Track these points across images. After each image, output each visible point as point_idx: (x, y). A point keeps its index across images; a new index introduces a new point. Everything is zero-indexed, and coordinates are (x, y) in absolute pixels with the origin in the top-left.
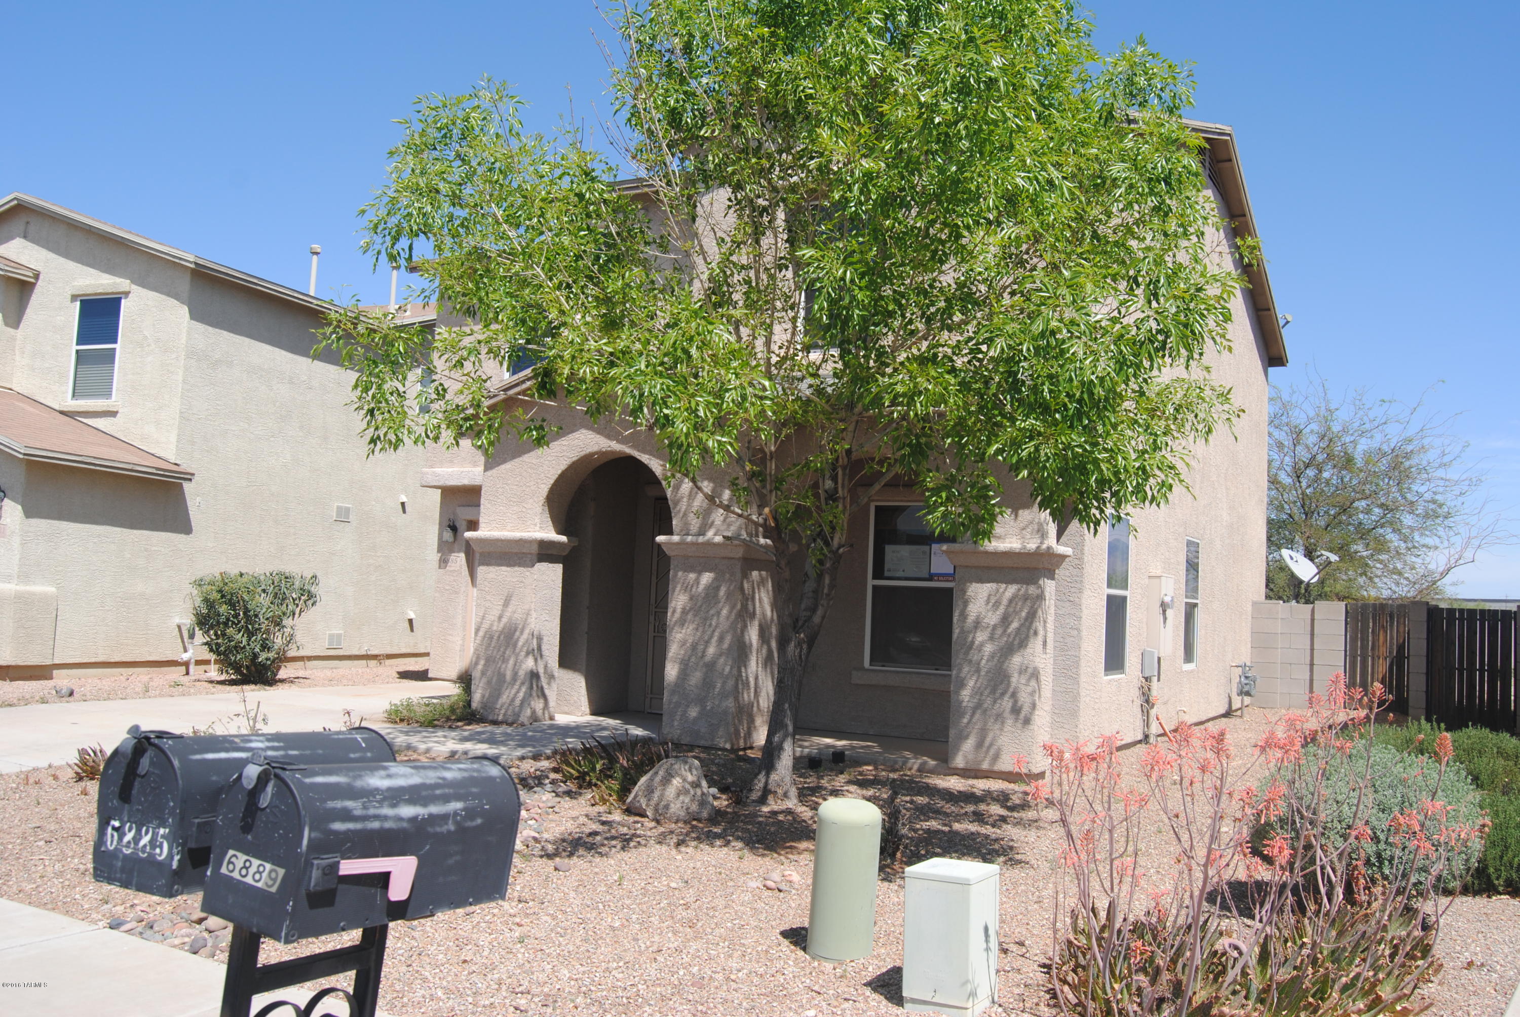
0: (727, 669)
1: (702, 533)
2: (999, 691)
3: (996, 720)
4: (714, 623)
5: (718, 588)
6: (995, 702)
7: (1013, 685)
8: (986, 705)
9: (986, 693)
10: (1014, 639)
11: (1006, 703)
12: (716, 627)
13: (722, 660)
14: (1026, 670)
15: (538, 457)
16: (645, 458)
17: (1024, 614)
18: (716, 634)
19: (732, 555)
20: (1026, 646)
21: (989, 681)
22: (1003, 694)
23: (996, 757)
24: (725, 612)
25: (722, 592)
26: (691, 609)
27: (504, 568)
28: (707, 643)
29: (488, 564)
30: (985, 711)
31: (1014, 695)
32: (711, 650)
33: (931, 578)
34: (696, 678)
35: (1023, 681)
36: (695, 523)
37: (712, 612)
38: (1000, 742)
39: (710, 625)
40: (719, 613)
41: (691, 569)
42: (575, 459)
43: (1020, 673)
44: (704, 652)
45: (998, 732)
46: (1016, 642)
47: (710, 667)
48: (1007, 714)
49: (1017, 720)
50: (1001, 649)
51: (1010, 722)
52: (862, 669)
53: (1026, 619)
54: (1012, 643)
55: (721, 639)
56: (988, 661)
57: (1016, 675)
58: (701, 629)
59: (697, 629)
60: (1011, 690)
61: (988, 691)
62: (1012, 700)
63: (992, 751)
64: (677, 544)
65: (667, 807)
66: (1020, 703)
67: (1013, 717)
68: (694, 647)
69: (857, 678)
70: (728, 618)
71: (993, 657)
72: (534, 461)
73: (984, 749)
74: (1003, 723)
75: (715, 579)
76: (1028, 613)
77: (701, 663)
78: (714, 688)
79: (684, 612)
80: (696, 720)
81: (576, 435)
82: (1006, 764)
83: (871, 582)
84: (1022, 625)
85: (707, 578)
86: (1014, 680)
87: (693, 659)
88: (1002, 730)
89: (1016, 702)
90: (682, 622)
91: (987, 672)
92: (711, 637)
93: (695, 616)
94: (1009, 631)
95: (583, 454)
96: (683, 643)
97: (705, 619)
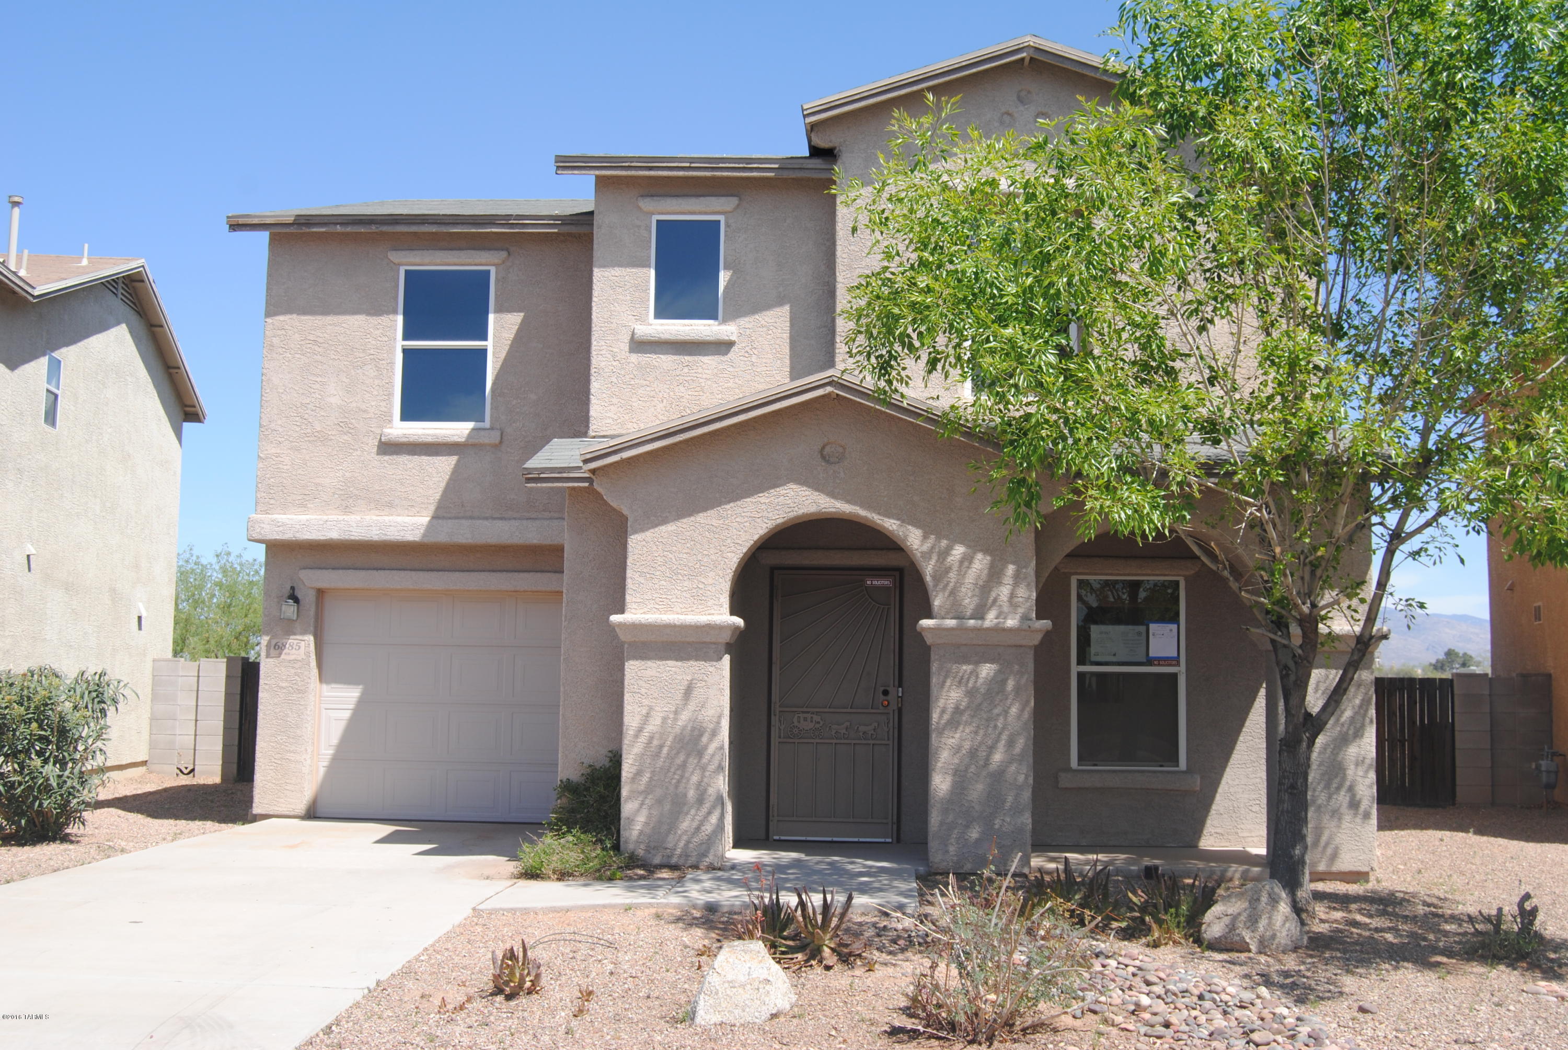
0: (1021, 778)
1: (979, 614)
2: (1334, 785)
3: (1332, 817)
4: (1000, 725)
5: (1004, 682)
6: (1330, 798)
7: (1349, 778)
8: (1319, 802)
9: (1319, 788)
10: (1349, 729)
11: (1342, 798)
12: (1004, 728)
13: (1013, 768)
14: (1363, 762)
15: (721, 517)
16: (890, 525)
17: (1357, 702)
18: (1004, 737)
19: (1024, 643)
20: (1362, 736)
21: (1323, 775)
22: (1338, 788)
23: (1334, 856)
24: (1014, 710)
25: (1011, 684)
26: (967, 708)
27: (671, 663)
28: (992, 748)
29: (643, 658)
30: (1320, 807)
31: (1351, 789)
32: (998, 757)
33: (1150, 662)
34: (977, 790)
35: (1361, 773)
36: (969, 602)
37: (996, 711)
38: (1337, 841)
39: (995, 727)
40: (1006, 712)
41: (965, 660)
42: (780, 521)
43: (1357, 765)
44: (988, 759)
45: (1334, 830)
46: (1351, 732)
47: (999, 775)
48: (1344, 809)
49: (1356, 815)
50: (1335, 740)
51: (1348, 817)
52: (1069, 769)
53: (1360, 707)
54: (1347, 733)
55: (1011, 743)
56: (1320, 753)
57: (1352, 767)
58: (981, 732)
59: (976, 733)
60: (1348, 783)
61: (1322, 785)
62: (1348, 795)
63: (1329, 851)
64: (952, 629)
65: (1274, 937)
66: (1358, 797)
67: (1352, 812)
68: (973, 753)
69: (1065, 781)
70: (1019, 717)
71: (1325, 749)
72: (714, 522)
73: (1320, 849)
74: (1340, 819)
75: (999, 672)
76: (1363, 700)
77: (984, 773)
78: (1004, 801)
79: (957, 710)
80: (978, 841)
81: (782, 490)
82: (1346, 863)
83: (1075, 669)
84: (1356, 713)
85: (987, 670)
86: (1350, 772)
87: (973, 769)
88: (1339, 827)
89: (1353, 796)
90: (953, 723)
91: (1319, 765)
92: (997, 740)
93: (972, 717)
94: (1343, 719)
95: (791, 515)
96: (957, 749)
97: (988, 720)
